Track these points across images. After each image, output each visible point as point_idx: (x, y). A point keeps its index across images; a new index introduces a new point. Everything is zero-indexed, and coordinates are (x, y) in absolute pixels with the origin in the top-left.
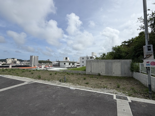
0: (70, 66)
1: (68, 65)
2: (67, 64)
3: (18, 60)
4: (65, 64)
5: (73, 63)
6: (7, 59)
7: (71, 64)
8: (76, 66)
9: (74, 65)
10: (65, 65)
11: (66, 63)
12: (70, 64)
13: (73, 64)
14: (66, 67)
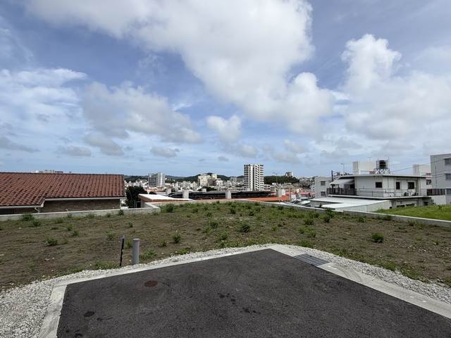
0: (399, 194)
1: (392, 191)
2: (389, 185)
3: (218, 177)
4: (379, 185)
5: (409, 183)
6: (200, 175)
7: (404, 186)
8: (423, 194)
9: (413, 191)
10: (379, 190)
11: (385, 183)
12: (398, 186)
13: (411, 186)
14: (386, 196)
